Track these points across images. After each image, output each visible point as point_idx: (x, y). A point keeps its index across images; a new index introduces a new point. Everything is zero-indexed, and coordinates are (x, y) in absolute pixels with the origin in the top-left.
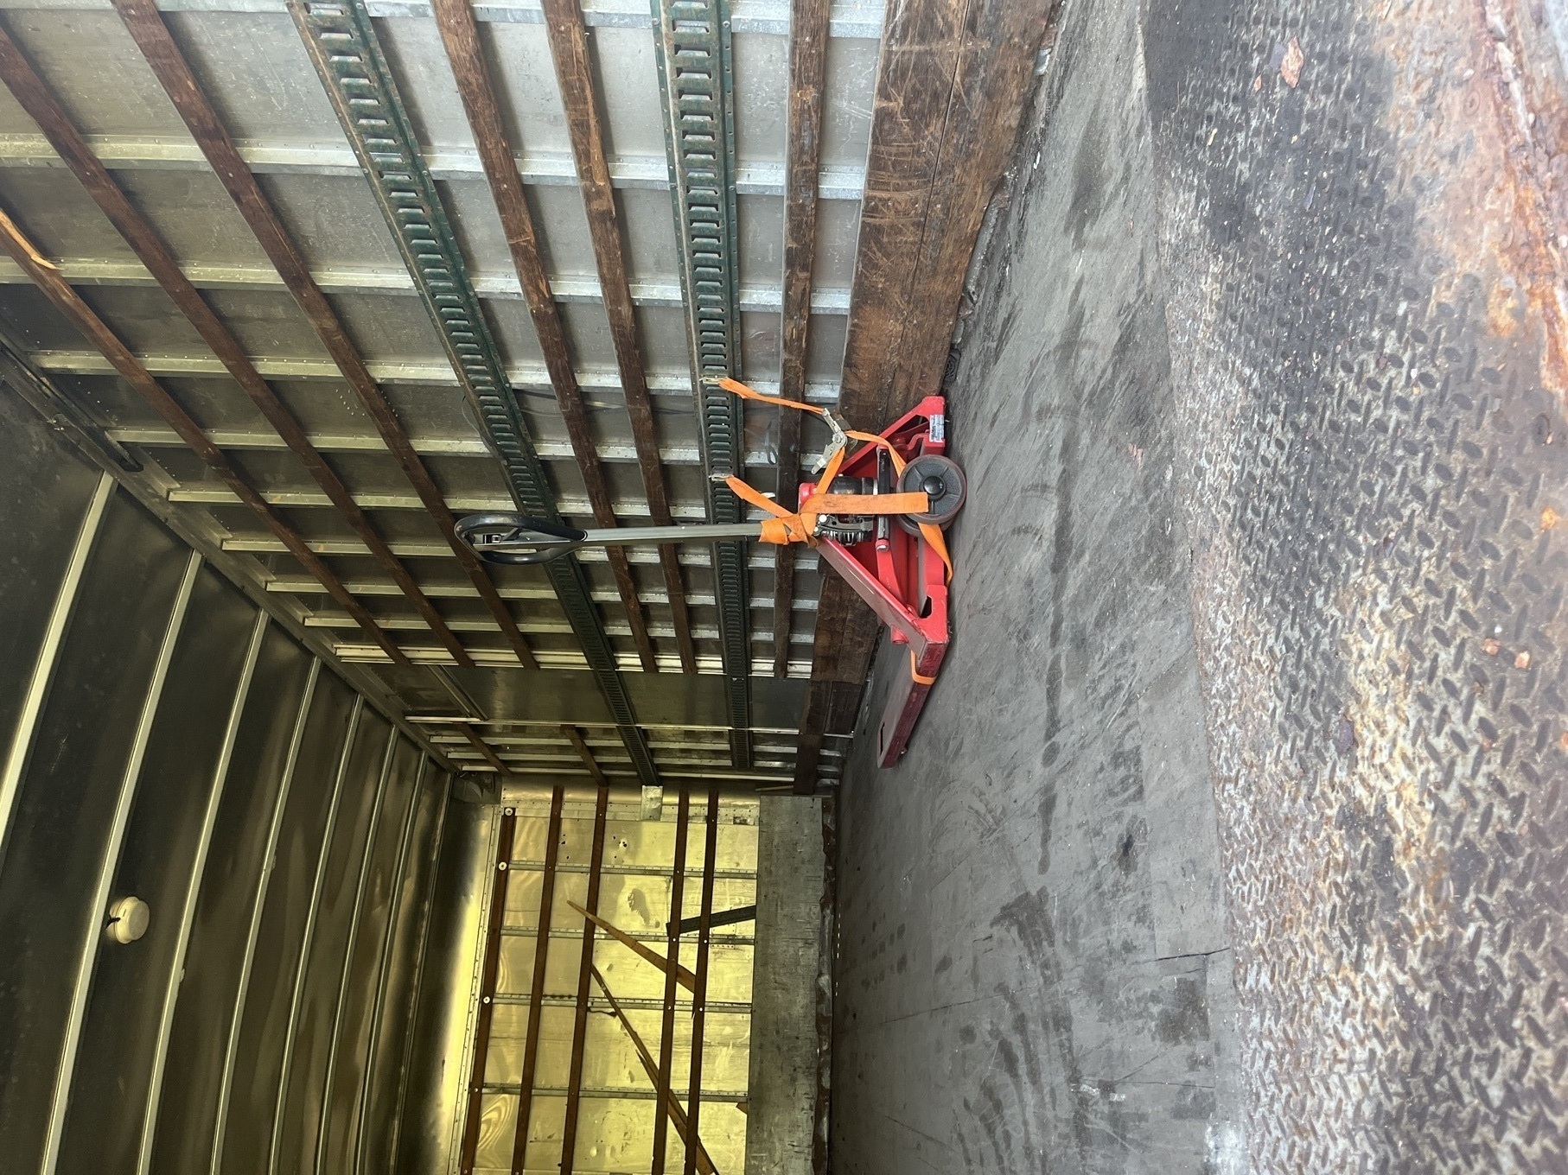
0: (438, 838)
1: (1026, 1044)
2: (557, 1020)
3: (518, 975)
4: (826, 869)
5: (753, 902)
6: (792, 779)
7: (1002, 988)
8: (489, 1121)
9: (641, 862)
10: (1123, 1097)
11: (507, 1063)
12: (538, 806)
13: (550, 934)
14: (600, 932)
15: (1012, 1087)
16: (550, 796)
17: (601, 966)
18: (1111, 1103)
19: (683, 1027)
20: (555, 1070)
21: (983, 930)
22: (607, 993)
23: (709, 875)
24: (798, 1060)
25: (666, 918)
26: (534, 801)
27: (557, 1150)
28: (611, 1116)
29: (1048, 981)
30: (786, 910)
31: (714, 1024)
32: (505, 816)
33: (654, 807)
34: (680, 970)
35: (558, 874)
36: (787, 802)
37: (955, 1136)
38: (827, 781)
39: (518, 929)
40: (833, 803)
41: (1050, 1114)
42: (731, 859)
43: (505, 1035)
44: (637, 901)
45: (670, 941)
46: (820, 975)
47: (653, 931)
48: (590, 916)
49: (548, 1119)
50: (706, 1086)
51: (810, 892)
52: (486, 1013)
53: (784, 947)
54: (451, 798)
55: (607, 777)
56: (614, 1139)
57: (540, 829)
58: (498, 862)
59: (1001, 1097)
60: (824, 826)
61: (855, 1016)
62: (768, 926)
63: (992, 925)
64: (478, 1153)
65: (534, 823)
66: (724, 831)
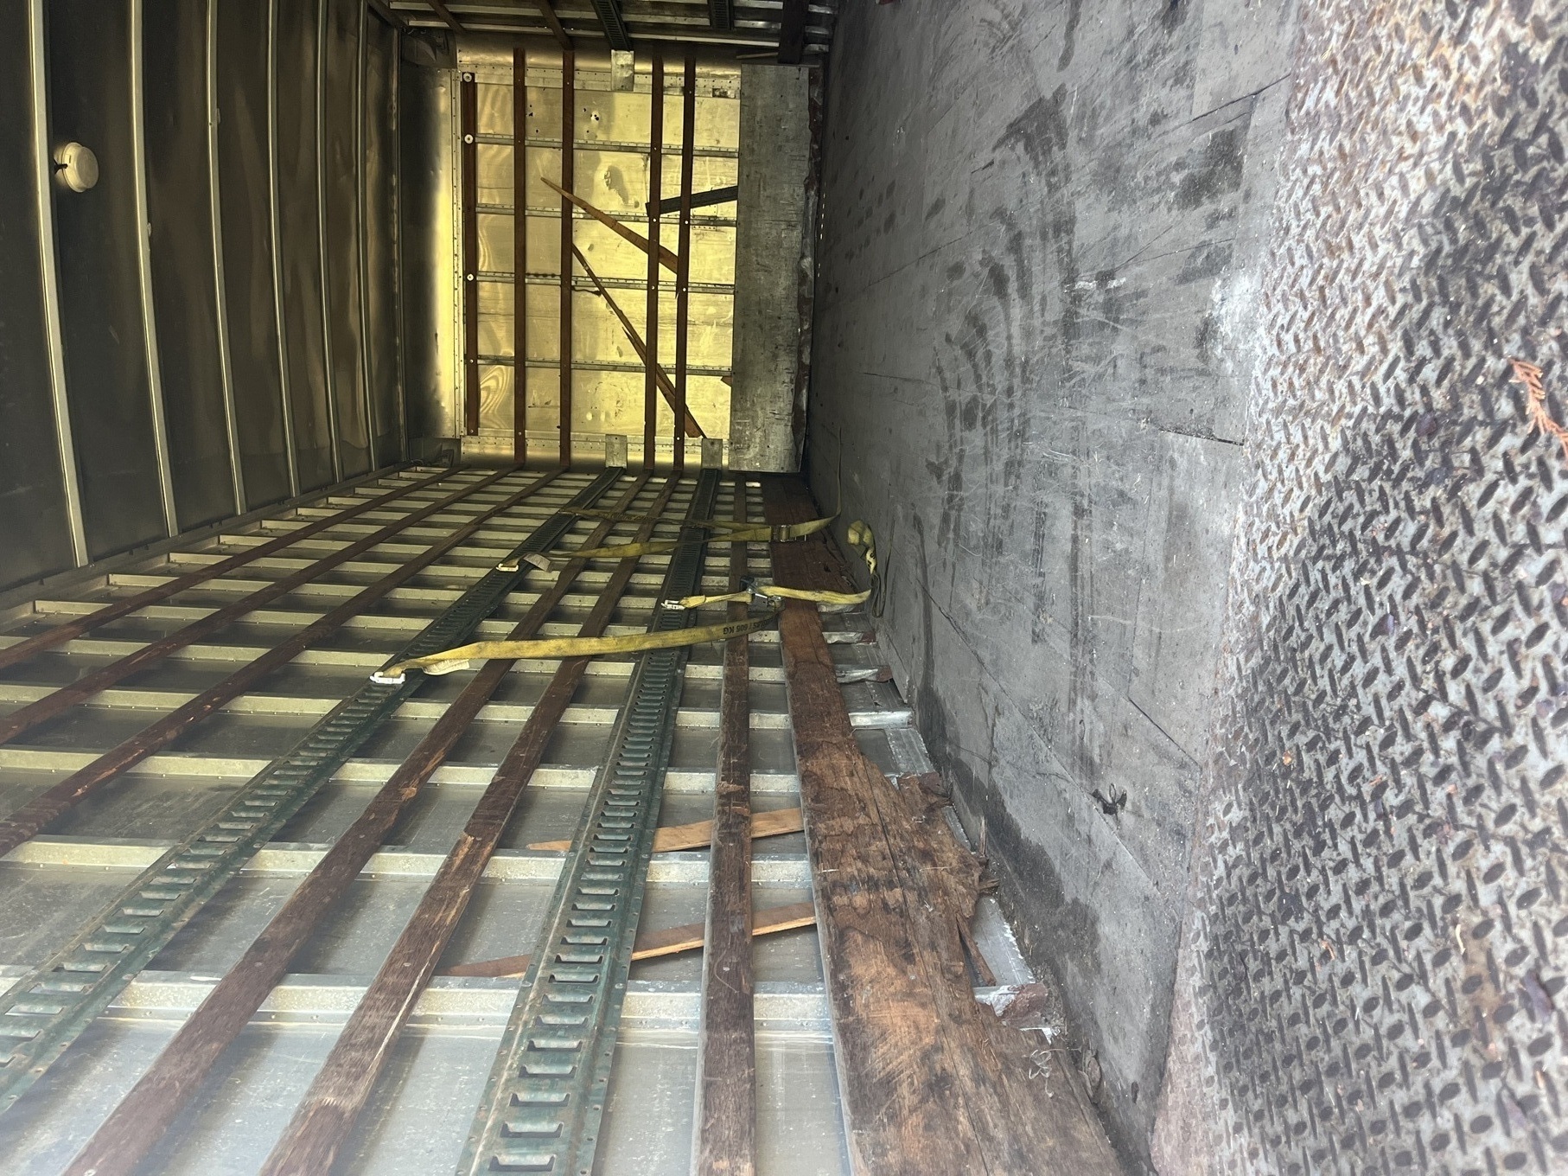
0: (395, 104)
1: (1020, 262)
2: (545, 299)
3: (498, 254)
4: (811, 148)
5: (735, 183)
6: (777, 45)
7: (1000, 213)
8: (488, 388)
9: (616, 137)
10: (1124, 280)
11: (498, 337)
12: (499, 71)
13: (527, 213)
14: (578, 212)
15: (999, 308)
16: (511, 59)
17: (582, 245)
18: (1108, 291)
19: (668, 306)
20: (545, 343)
21: (982, 159)
22: (589, 271)
23: (688, 152)
24: (780, 338)
25: (645, 197)
26: (494, 66)
27: (555, 414)
28: (604, 386)
29: (1052, 188)
30: (768, 192)
31: (696, 302)
32: (464, 83)
33: (626, 75)
34: (662, 251)
35: (528, 149)
36: (770, 72)
37: (934, 370)
38: (816, 47)
39: (493, 207)
40: (820, 74)
41: (1037, 322)
42: (711, 136)
43: (492, 311)
44: (614, 179)
45: (650, 222)
46: (803, 256)
47: (632, 212)
48: (567, 195)
49: (543, 388)
50: (691, 361)
51: (794, 173)
52: (471, 291)
53: (765, 228)
54: (402, 59)
55: (571, 38)
56: (609, 405)
57: (505, 97)
58: (464, 135)
59: (986, 320)
60: (811, 100)
61: (837, 290)
62: (751, 207)
63: (994, 149)
64: (481, 415)
65: (497, 91)
66: (703, 104)
